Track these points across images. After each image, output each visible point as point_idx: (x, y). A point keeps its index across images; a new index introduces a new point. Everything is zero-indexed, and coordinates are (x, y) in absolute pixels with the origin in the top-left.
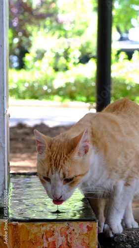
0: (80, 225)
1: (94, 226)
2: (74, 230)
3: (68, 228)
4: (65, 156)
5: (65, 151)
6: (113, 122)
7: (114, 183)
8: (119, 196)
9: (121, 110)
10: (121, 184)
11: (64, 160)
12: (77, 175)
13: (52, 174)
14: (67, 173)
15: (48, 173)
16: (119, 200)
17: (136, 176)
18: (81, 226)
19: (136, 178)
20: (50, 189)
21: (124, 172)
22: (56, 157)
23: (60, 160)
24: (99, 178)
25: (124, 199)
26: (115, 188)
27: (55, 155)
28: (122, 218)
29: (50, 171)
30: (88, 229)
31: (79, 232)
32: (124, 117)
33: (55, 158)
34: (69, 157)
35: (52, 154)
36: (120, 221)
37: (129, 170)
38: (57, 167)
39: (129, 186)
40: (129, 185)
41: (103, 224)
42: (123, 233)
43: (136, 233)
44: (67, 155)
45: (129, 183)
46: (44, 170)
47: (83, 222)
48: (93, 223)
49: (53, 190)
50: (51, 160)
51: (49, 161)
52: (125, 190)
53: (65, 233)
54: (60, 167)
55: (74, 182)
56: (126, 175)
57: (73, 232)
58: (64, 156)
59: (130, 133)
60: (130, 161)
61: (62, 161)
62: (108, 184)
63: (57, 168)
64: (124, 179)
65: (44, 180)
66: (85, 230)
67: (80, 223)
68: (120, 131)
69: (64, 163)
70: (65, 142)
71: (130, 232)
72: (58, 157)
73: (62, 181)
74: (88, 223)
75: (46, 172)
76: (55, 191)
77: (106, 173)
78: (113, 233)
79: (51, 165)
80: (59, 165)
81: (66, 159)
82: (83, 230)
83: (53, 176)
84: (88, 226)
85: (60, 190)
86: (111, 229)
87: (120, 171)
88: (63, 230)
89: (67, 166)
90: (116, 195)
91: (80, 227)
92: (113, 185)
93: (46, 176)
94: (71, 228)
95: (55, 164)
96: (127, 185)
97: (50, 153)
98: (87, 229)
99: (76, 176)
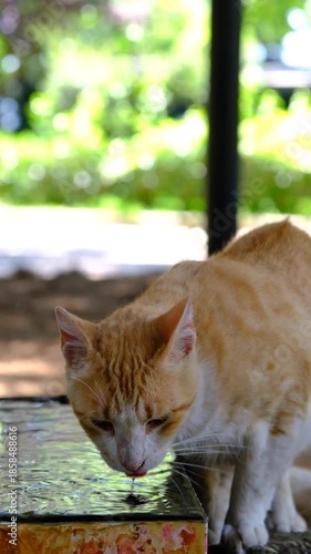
0: (164, 530)
1: (198, 531)
2: (149, 542)
3: (136, 537)
4: (143, 364)
5: (141, 353)
6: (241, 285)
7: (243, 430)
8: (259, 459)
9: (268, 249)
10: (262, 431)
11: (143, 376)
12: (175, 407)
13: (120, 411)
14: (155, 407)
15: (106, 411)
16: (258, 468)
17: (299, 411)
18: (166, 532)
19: (299, 416)
20: (115, 447)
21: (266, 404)
22: (121, 367)
23: (132, 375)
24: (206, 422)
25: (271, 466)
26: (247, 441)
27: (117, 365)
28: (268, 507)
29: (113, 405)
30: (185, 540)
31: (163, 545)
32: (272, 269)
33: (117, 371)
34: (153, 367)
35: (108, 363)
36: (263, 515)
37: (281, 397)
38: (127, 393)
39: (282, 436)
40: (282, 432)
41: (220, 524)
42: (269, 544)
43: (300, 546)
44: (146, 362)
45: (283, 428)
46: (95, 403)
47: (171, 523)
48: (195, 524)
49: (124, 450)
50: (109, 379)
51: (104, 381)
52: (272, 444)
53: (129, 549)
54: (136, 392)
55: (169, 424)
56: (273, 410)
57: (147, 547)
58: (140, 366)
59: (283, 309)
60: (282, 378)
61: (138, 379)
62: (228, 435)
63: (128, 395)
64: (269, 418)
65: (96, 428)
66: (178, 540)
67: (165, 524)
68: (256, 307)
69: (144, 382)
70: (135, 330)
71: (285, 543)
72: (127, 368)
73: (144, 426)
74: (183, 526)
75: (100, 410)
76: (128, 452)
77: (221, 411)
78: (244, 547)
79: (112, 390)
80: (133, 387)
81: (146, 371)
82: (171, 541)
83: (123, 416)
84: (184, 534)
85: (141, 448)
86: (240, 537)
87: (257, 403)
88: (123, 541)
89: (153, 388)
90: (251, 457)
91: (165, 535)
92: (241, 434)
93: (101, 418)
94: (144, 537)
95: (121, 386)
96: (276, 431)
97: (103, 362)
98: (182, 539)
99: (174, 411)
